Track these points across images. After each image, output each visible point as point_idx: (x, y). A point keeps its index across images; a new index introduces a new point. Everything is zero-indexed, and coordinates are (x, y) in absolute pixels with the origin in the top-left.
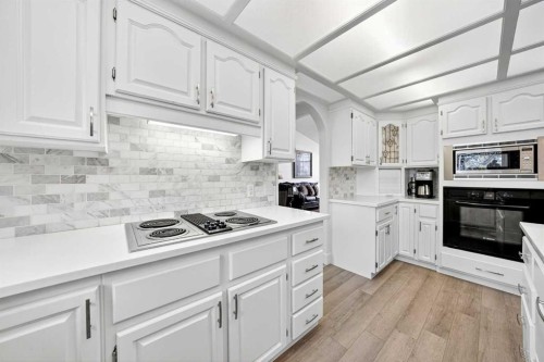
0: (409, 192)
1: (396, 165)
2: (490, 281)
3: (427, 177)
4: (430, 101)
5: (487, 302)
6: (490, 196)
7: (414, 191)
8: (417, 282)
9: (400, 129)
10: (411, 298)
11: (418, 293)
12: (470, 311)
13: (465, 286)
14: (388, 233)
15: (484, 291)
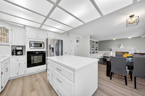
0: (13, 54)
1: (7, 44)
2: (38, 71)
3: (21, 49)
4: (23, 26)
5: (39, 76)
6: (37, 53)
7: (15, 53)
8: (21, 83)
9: (9, 30)
10: (22, 88)
11: (23, 85)
12: (37, 80)
13: (33, 75)
14: (7, 71)
15: (37, 74)
